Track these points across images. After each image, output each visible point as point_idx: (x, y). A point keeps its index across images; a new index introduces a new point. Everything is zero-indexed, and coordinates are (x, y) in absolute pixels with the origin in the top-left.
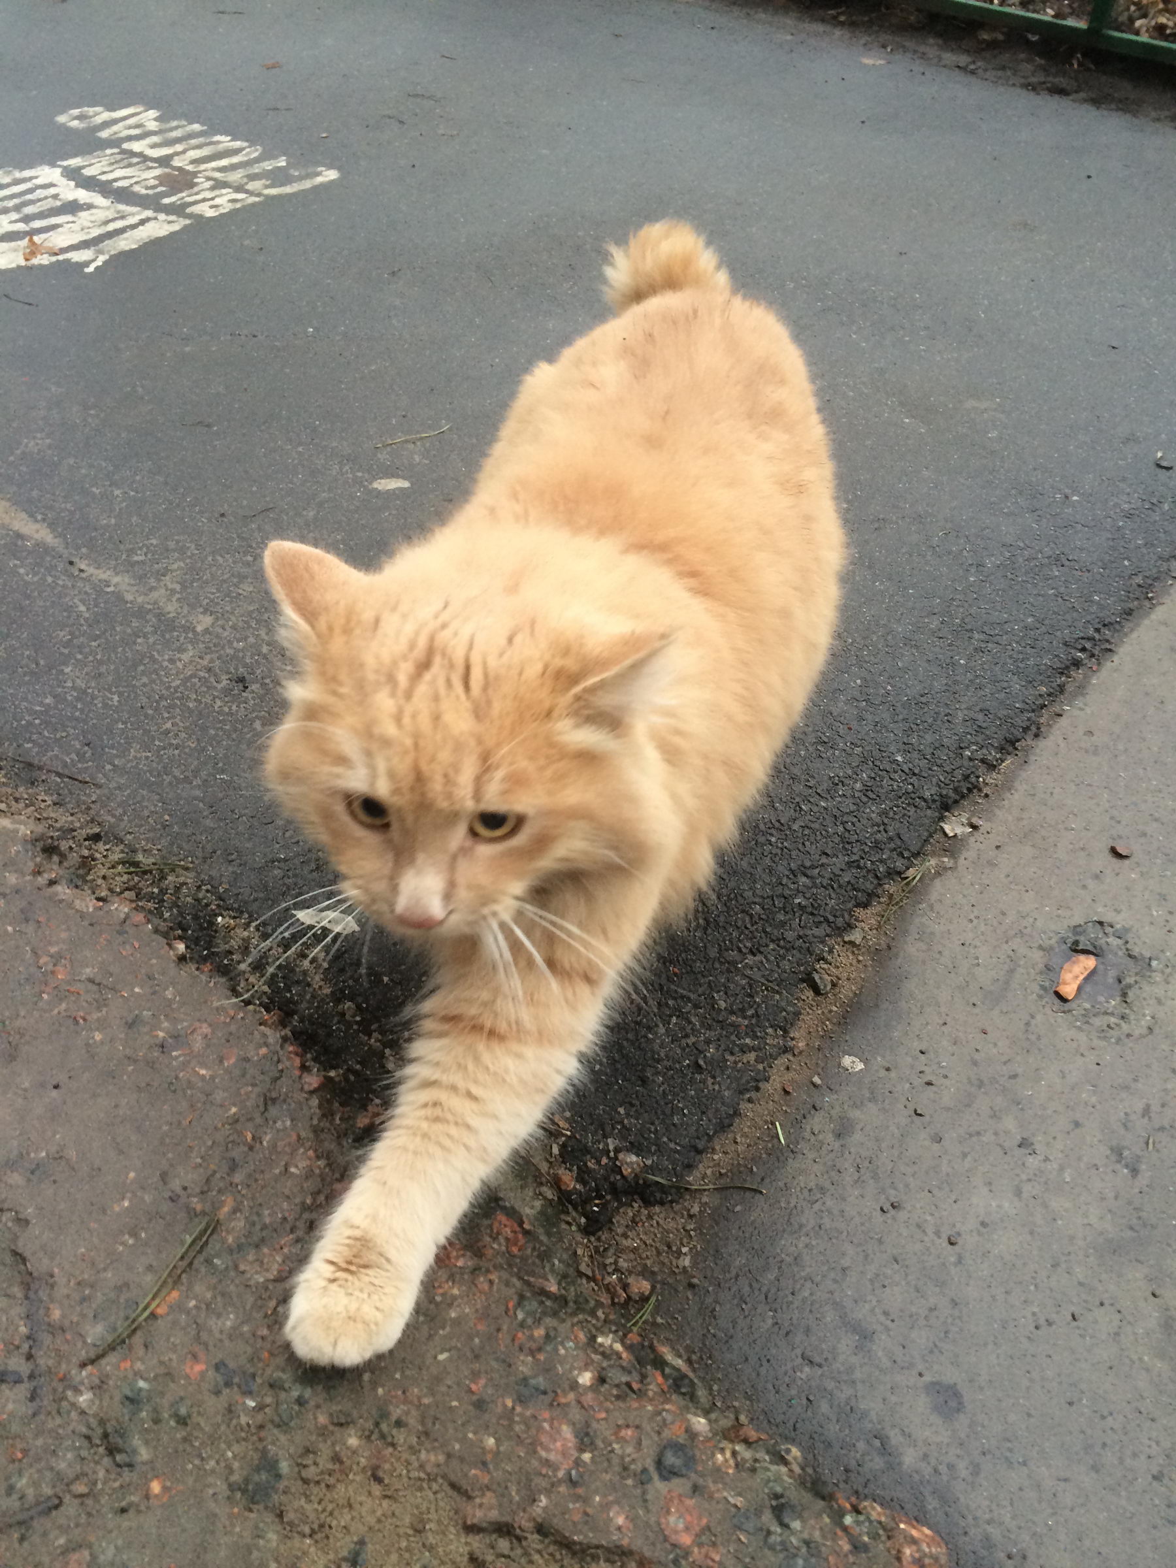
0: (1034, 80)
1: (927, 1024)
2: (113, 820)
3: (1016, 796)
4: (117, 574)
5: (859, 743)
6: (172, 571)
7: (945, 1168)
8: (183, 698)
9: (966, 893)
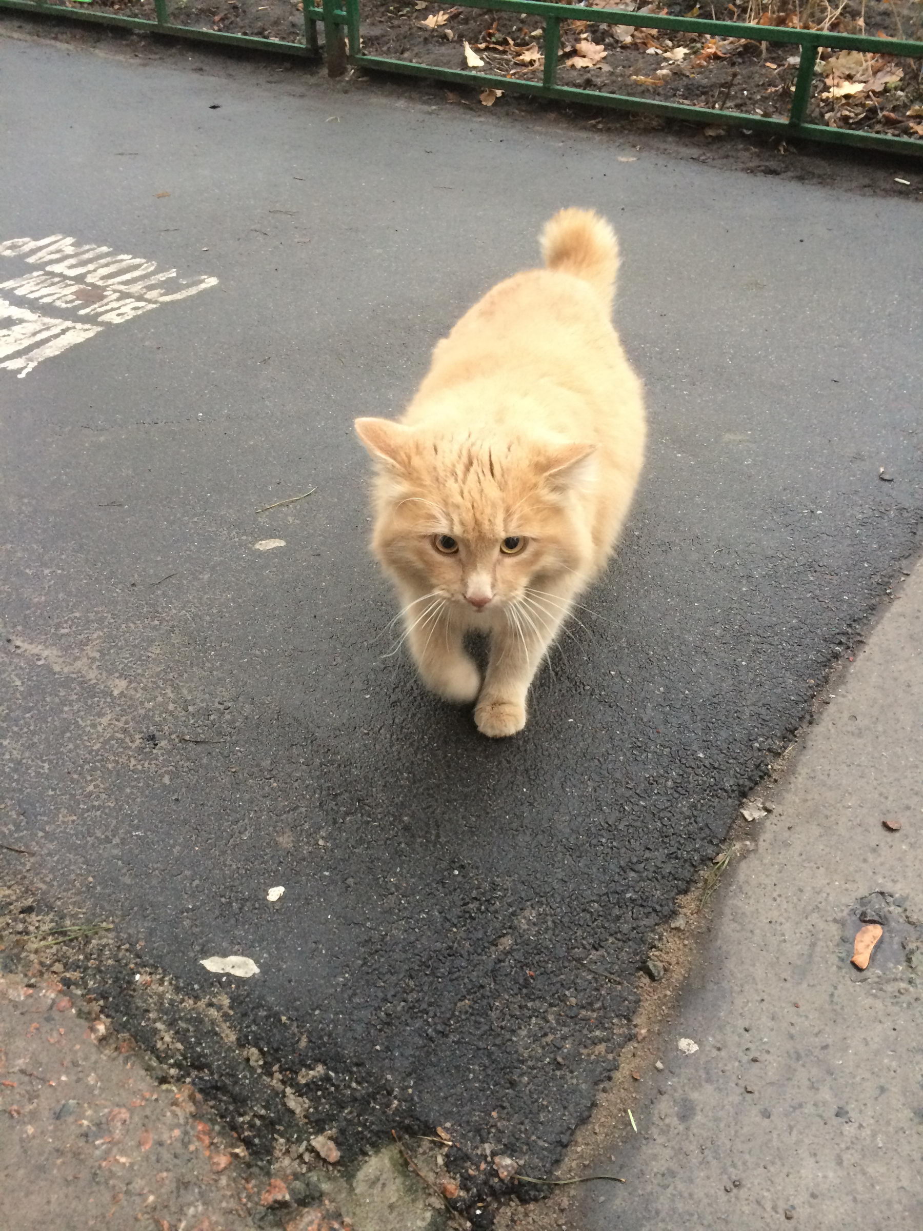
0: (751, 165)
1: (748, 1001)
2: (44, 887)
3: (800, 779)
4: (47, 647)
5: (667, 744)
6: (92, 641)
7: (775, 1143)
8: (102, 760)
9: (768, 872)
